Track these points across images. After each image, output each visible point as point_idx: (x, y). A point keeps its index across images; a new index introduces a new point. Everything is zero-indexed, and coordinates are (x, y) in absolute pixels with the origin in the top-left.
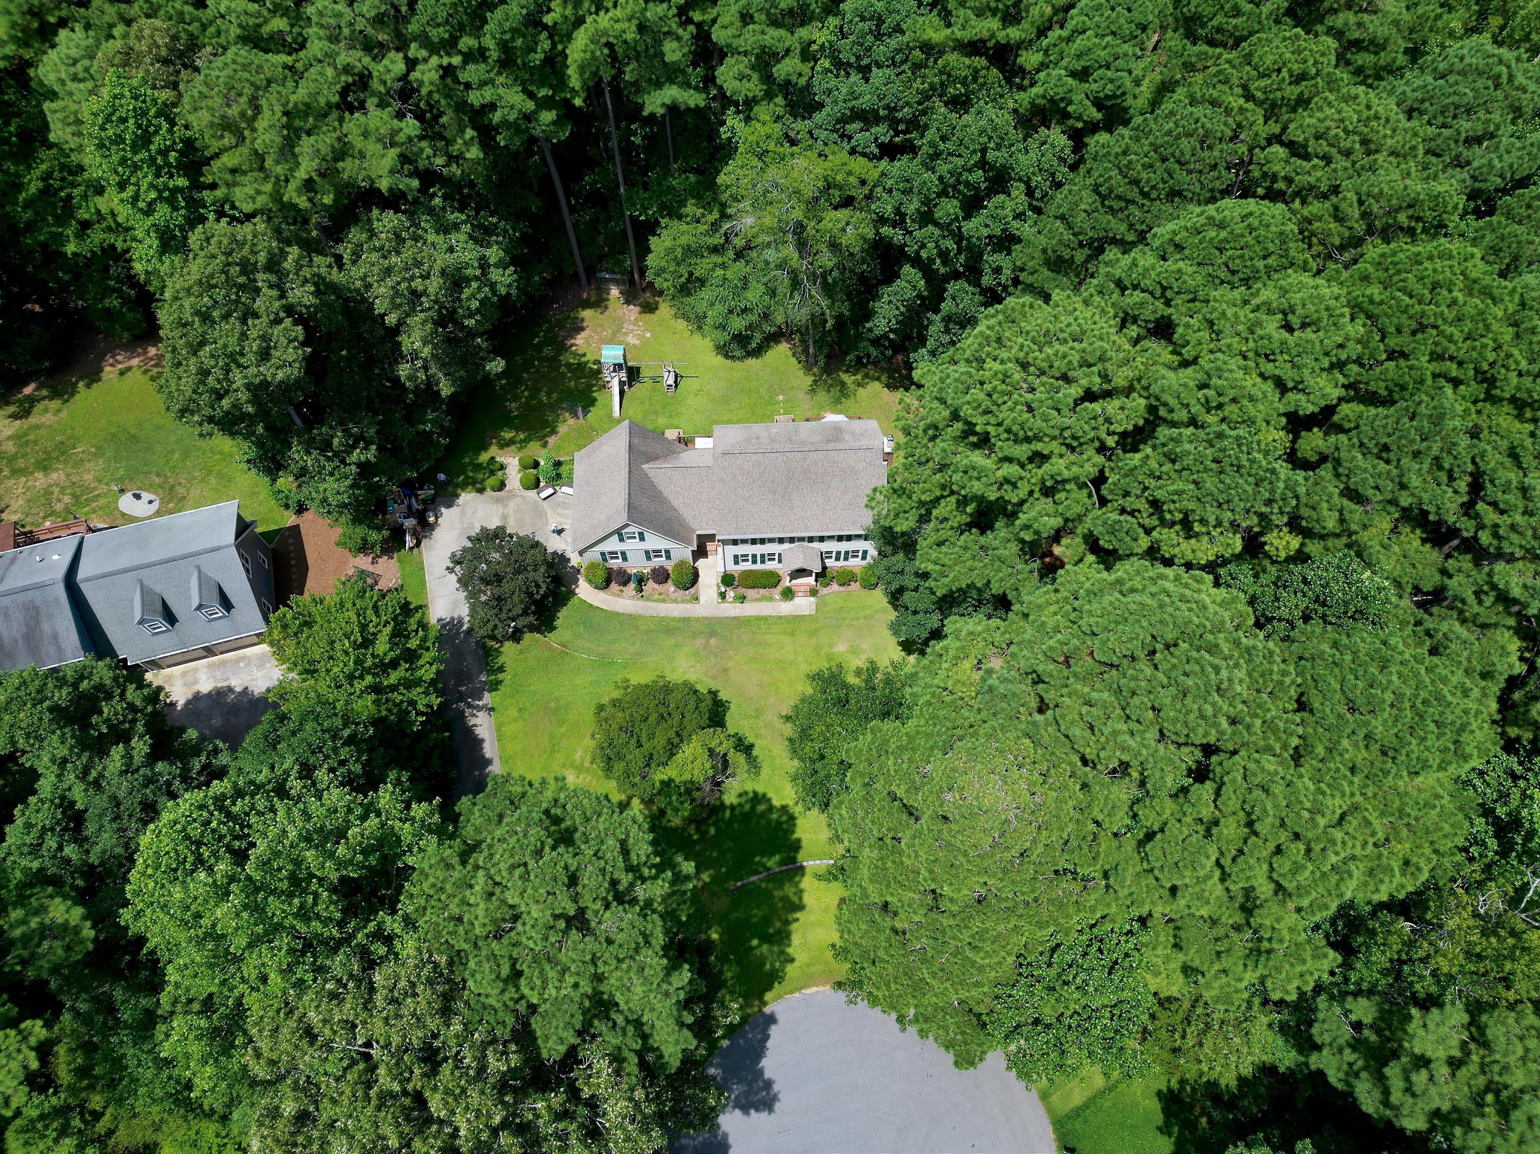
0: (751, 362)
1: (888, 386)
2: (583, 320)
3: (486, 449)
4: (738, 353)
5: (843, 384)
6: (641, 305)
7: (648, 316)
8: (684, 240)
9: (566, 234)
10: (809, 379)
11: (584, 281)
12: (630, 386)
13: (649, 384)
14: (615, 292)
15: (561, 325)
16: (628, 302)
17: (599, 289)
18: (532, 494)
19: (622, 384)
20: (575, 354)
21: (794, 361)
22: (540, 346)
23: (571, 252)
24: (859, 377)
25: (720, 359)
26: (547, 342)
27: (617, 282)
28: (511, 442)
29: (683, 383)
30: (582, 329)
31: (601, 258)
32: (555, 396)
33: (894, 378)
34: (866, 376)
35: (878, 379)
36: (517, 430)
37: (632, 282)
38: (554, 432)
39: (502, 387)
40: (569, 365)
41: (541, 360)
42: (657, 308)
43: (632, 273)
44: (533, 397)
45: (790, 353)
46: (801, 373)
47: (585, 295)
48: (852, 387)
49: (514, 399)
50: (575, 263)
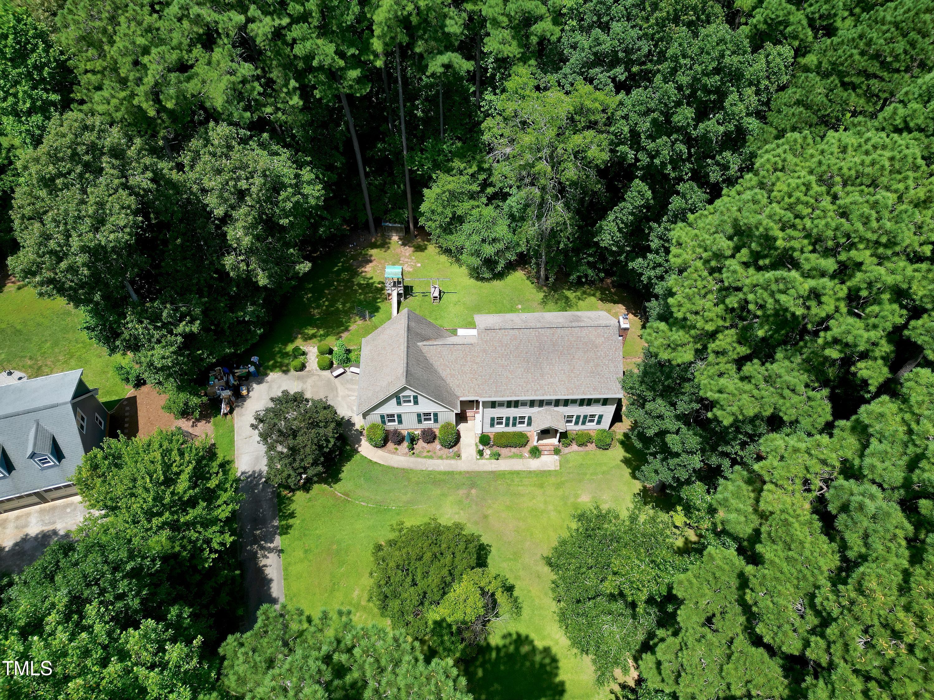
0: (497, 284)
1: (601, 300)
2: (371, 256)
3: (292, 341)
4: (487, 275)
5: (567, 298)
6: (413, 246)
7: (419, 253)
8: (450, 187)
9: (362, 191)
10: (542, 295)
11: (373, 229)
12: (406, 298)
13: (419, 297)
14: (395, 238)
15: (354, 258)
16: (404, 244)
17: (383, 236)
18: (327, 373)
19: (399, 295)
20: (365, 278)
21: (528, 282)
22: (339, 273)
23: (364, 205)
24: (579, 293)
25: (473, 281)
26: (344, 269)
27: (397, 230)
28: (314, 336)
29: (445, 297)
30: (371, 261)
31: (386, 212)
32: (348, 305)
33: (606, 294)
34: (584, 293)
35: (594, 295)
36: (318, 328)
37: (407, 229)
38: (347, 329)
39: (308, 299)
40: (359, 285)
41: (339, 281)
42: (426, 249)
43: (408, 222)
44: (331, 305)
45: (525, 278)
46: (534, 291)
47: (373, 240)
48: (574, 300)
49: (318, 307)
50: (366, 214)
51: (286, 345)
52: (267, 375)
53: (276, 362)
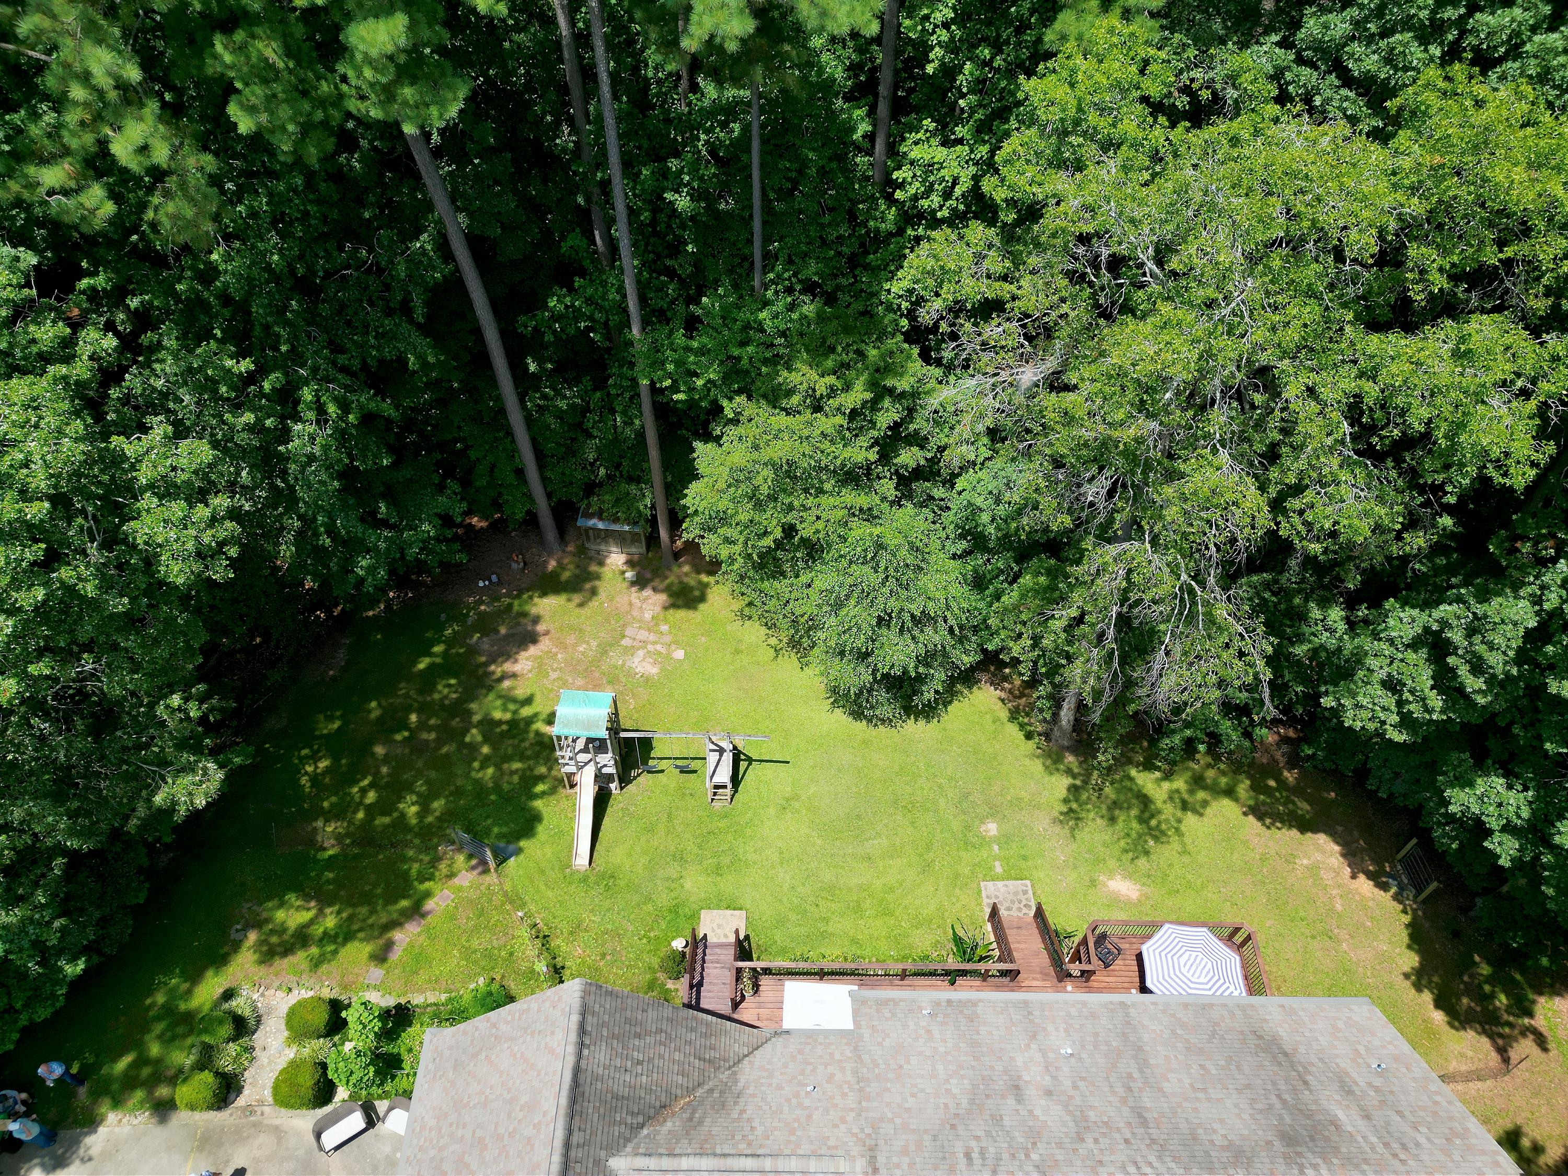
0: (914, 728)
1: (1258, 812)
2: (536, 620)
4: (885, 711)
5: (1145, 800)
6: (668, 590)
7: (682, 614)
8: (779, 451)
9: (509, 433)
10: (1060, 784)
11: (550, 532)
12: (625, 780)
14: (616, 559)
15: (486, 625)
16: (640, 582)
17: (582, 551)
18: (304, 1120)
19: (601, 779)
20: (508, 699)
21: (1013, 732)
22: (430, 678)
23: (520, 472)
24: (1180, 783)
25: (840, 717)
26: (447, 668)
27: (622, 540)
28: (302, 938)
29: (753, 776)
30: (532, 638)
31: (590, 488)
32: (438, 805)
33: (1268, 791)
34: (1198, 782)
35: (1229, 792)
36: (324, 899)
37: (652, 540)
38: (416, 912)
39: (315, 779)
40: (488, 724)
41: (422, 709)
42: (702, 598)
43: (653, 522)
44: (385, 806)
45: (1004, 714)
46: (1037, 766)
47: (552, 564)
48: (1169, 811)
50: (530, 497)
51: (195, 977)
52: (91, 1122)
53: (142, 1061)
